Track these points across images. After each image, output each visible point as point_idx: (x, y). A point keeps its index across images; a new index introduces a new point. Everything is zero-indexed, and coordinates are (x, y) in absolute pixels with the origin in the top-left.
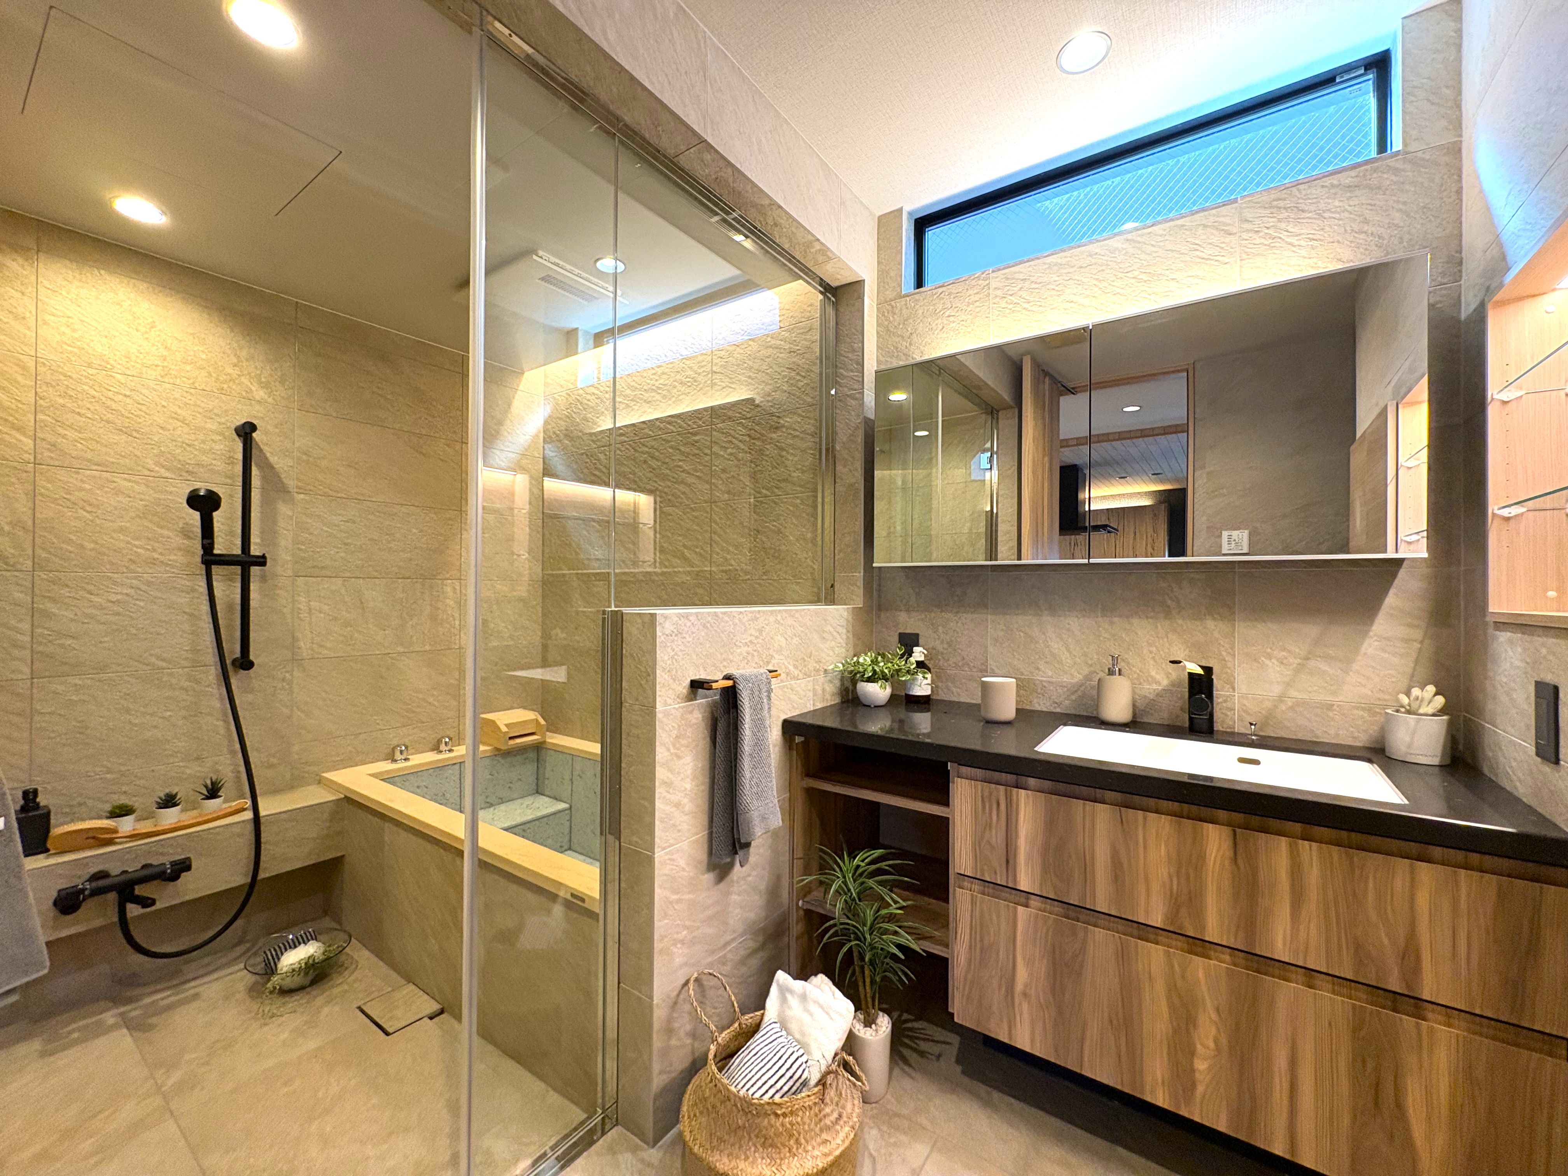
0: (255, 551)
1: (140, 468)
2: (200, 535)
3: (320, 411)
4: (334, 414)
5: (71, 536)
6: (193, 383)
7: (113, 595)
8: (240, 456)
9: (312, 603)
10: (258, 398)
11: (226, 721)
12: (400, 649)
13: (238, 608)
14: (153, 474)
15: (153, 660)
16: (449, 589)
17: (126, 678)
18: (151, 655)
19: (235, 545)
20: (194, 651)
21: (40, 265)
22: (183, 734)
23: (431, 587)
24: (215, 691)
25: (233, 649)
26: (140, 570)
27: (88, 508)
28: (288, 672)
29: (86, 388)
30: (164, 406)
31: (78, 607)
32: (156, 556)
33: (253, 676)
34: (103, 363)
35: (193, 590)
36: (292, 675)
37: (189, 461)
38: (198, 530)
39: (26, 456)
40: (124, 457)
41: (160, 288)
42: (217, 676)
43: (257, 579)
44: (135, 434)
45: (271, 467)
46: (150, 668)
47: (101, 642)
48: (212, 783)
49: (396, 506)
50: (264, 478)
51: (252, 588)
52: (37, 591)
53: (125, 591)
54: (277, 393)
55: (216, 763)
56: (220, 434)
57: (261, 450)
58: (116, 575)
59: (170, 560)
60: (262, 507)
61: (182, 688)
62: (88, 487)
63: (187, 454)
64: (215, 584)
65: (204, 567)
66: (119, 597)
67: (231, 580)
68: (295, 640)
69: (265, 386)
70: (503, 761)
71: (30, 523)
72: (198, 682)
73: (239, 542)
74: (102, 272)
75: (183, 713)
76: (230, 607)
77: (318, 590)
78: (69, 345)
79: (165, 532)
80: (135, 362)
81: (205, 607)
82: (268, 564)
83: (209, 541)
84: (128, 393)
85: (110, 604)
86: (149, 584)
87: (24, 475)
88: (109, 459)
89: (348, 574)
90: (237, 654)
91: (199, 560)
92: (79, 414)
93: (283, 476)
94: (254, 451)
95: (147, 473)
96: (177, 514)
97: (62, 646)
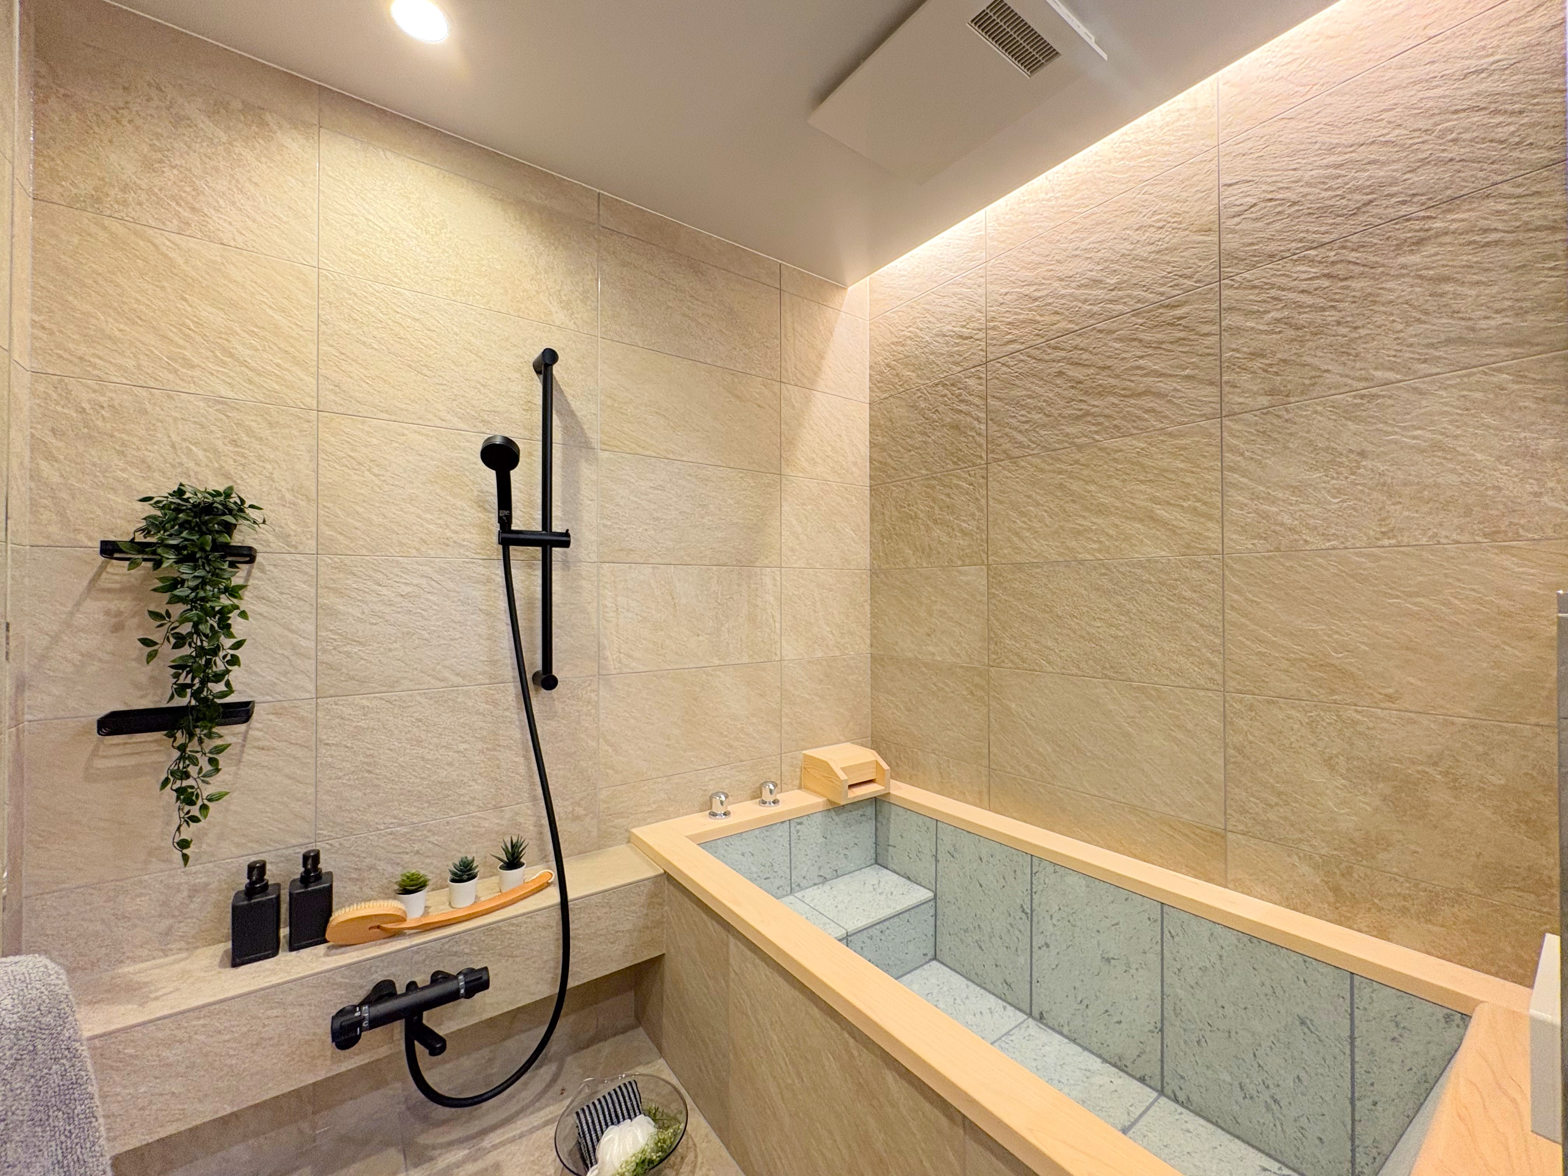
0: (557, 527)
1: (430, 416)
2: (496, 506)
3: (626, 340)
4: (641, 344)
5: (358, 508)
6: (488, 302)
7: (403, 586)
8: (539, 401)
9: (619, 598)
10: (558, 323)
11: (527, 758)
12: (716, 662)
13: (539, 604)
14: (444, 424)
15: (447, 674)
16: (768, 580)
17: (418, 698)
18: (445, 667)
19: (534, 519)
20: (493, 662)
21: (322, 146)
22: (480, 774)
23: (749, 577)
24: (515, 716)
25: (534, 661)
26: (432, 553)
27: (376, 470)
28: (594, 691)
29: (372, 309)
30: (455, 334)
31: (366, 603)
32: (449, 534)
33: (555, 696)
34: (389, 275)
35: (489, 580)
36: (597, 695)
37: (484, 408)
38: (494, 500)
39: (308, 400)
40: (413, 401)
41: (452, 176)
42: (517, 696)
43: (560, 564)
44: (425, 371)
45: (572, 414)
46: (443, 684)
47: (390, 650)
48: (513, 846)
49: (710, 468)
50: (566, 429)
51: (554, 577)
52: (321, 582)
53: (415, 582)
54: (579, 316)
55: (517, 814)
56: (519, 371)
57: (562, 392)
58: (405, 560)
59: (464, 540)
60: (563, 468)
61: (478, 713)
62: (375, 441)
63: (481, 397)
64: (513, 571)
65: (501, 547)
66: (409, 589)
67: (530, 567)
68: (600, 647)
69: (566, 305)
70: (837, 819)
71: (314, 489)
72: (495, 704)
73: (539, 516)
74: (389, 154)
75: (480, 745)
76: (530, 603)
77: (626, 581)
78: (353, 252)
79: (459, 503)
80: (425, 274)
81: (504, 604)
82: (572, 545)
83: (506, 513)
84: (417, 316)
85: (400, 599)
86: (442, 571)
87: (306, 425)
88: (397, 404)
89: (659, 560)
90: (539, 667)
91: (495, 539)
92: (364, 343)
93: (585, 427)
94: (554, 392)
95: (439, 423)
96: (472, 478)
97: (348, 654)
